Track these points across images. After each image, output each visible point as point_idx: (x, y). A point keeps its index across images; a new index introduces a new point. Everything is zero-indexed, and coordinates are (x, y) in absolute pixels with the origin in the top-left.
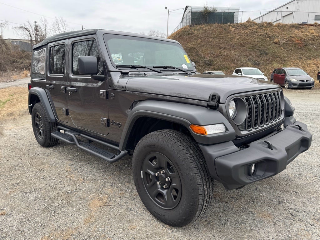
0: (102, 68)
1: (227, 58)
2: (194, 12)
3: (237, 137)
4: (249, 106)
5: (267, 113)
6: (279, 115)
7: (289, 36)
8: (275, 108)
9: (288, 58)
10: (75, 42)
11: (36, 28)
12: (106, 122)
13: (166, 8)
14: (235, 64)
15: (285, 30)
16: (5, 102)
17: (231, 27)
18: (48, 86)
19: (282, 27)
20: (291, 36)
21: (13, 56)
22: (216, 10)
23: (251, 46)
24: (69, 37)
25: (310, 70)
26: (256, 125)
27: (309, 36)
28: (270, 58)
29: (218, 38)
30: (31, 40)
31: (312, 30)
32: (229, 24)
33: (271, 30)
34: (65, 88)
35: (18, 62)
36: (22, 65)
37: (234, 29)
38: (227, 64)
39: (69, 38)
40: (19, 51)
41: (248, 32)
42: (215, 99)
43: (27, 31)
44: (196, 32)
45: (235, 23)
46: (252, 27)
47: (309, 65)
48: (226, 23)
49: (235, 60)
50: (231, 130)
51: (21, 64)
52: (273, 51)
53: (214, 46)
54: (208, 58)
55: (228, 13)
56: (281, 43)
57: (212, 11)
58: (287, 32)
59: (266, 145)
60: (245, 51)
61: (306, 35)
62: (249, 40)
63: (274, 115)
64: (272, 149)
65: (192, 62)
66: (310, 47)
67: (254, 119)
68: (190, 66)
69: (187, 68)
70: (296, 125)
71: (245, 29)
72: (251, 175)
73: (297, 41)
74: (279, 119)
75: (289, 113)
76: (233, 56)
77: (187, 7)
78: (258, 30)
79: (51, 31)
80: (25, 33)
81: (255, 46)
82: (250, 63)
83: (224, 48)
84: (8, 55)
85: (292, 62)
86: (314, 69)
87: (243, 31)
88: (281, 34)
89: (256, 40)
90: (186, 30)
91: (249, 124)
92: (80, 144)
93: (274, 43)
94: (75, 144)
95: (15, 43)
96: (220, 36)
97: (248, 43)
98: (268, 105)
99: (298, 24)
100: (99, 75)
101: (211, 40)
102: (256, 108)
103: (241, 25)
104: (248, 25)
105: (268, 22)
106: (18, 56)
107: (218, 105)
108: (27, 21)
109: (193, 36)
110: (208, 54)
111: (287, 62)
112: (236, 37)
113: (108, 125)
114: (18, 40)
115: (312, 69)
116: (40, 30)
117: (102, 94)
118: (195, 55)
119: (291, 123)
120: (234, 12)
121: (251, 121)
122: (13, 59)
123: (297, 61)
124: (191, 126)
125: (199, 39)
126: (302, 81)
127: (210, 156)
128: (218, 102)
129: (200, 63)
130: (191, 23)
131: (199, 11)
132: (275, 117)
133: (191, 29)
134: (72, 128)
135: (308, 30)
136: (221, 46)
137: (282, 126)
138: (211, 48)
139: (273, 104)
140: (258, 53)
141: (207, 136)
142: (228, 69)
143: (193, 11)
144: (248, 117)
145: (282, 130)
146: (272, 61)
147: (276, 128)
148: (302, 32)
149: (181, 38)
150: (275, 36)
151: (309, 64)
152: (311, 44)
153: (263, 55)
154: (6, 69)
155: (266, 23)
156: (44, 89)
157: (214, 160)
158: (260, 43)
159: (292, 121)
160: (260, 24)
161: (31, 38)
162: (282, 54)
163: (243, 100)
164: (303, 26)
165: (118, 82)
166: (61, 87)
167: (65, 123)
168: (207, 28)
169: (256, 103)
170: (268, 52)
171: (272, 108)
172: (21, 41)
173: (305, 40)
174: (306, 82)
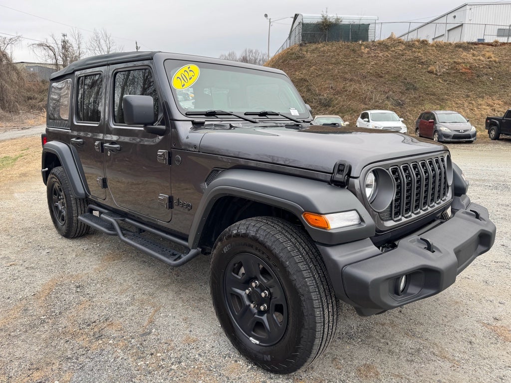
0: (162, 114)
1: (354, 96)
2: (307, 24)
3: (378, 231)
4: (397, 181)
5: (426, 191)
6: (444, 194)
7: (452, 61)
8: (437, 183)
9: (449, 96)
10: (119, 70)
11: (65, 46)
12: (167, 201)
13: (266, 15)
14: (366, 104)
15: (446, 51)
16: (15, 160)
17: (363, 47)
18: (74, 139)
19: (443, 47)
20: (455, 62)
21: (29, 90)
22: (341, 21)
23: (392, 77)
24: (109, 62)
25: (481, 114)
26: (407, 210)
27: (483, 61)
28: (421, 95)
29: (342, 64)
30: (56, 65)
31: (489, 52)
32: (360, 42)
33: (426, 51)
34: (102, 144)
35: (36, 99)
36: (42, 103)
37: (368, 49)
38: (354, 104)
39: (108, 65)
40: (37, 81)
41: (389, 55)
42: (343, 170)
43: (50, 51)
44: (308, 55)
45: (369, 40)
46: (395, 46)
47: (479, 107)
48: (356, 41)
49: (365, 98)
50: (369, 220)
51: (40, 102)
52: (427, 85)
53: (336, 77)
54: (325, 95)
55: (359, 25)
56: (440, 72)
57: (335, 22)
58: (450, 56)
59: (424, 244)
60: (382, 85)
61: (479, 60)
62: (390, 68)
63: (436, 195)
64: (434, 251)
65: (306, 105)
66: (485, 78)
67: (405, 202)
68: (303, 111)
69: (298, 115)
70: (471, 210)
71: (385, 50)
72: (400, 293)
73: (464, 69)
74: (443, 201)
75: (460, 191)
76: (364, 92)
77: (296, 16)
78: (405, 52)
79: (88, 50)
80: (47, 54)
81: (399, 76)
82: (389, 103)
83: (351, 80)
84: (20, 87)
85: (454, 101)
86: (487, 112)
87: (382, 54)
88: (440, 58)
89: (401, 67)
90: (294, 51)
91: (396, 209)
92: (124, 235)
93: (428, 72)
94: (117, 235)
95: (32, 69)
96: (346, 60)
97: (388, 72)
98: (427, 179)
99: (469, 43)
100: (156, 126)
101: (331, 67)
102: (408, 184)
103: (378, 43)
104: (389, 44)
105: (421, 39)
106: (36, 90)
107: (348, 180)
108: (51, 34)
109: (304, 61)
110: (325, 89)
111: (446, 102)
112: (370, 63)
113: (171, 206)
114: (36, 65)
115: (484, 113)
116: (70, 49)
117: (160, 156)
118: (305, 90)
119: (462, 206)
120: (369, 24)
121: (399, 205)
122: (29, 94)
123: (462, 101)
124: (304, 215)
125: (314, 65)
126: (458, 131)
127: (335, 263)
128: (349, 174)
129: (312, 102)
130: (302, 40)
131: (314, 22)
132: (439, 197)
133: (301, 50)
134: (111, 209)
135: (483, 53)
136: (346, 76)
137: (449, 211)
138: (331, 80)
139: (434, 176)
140: (402, 88)
141: (330, 231)
142: (354, 112)
143: (304, 22)
144: (395, 199)
145: (450, 218)
146: (423, 100)
147: (440, 214)
148: (474, 55)
149: (285, 63)
150: (431, 61)
151: (481, 105)
152: (487, 74)
153: (410, 90)
154: (18, 110)
155: (418, 41)
156: (68, 146)
157: (341, 269)
158: (407, 72)
159: (464, 202)
160: (409, 42)
161: (57, 61)
162: (439, 89)
163: (387, 171)
164: (476, 46)
165: (187, 138)
166: (95, 143)
167: (100, 201)
168: (326, 48)
169: (408, 176)
170: (418, 85)
171: (434, 182)
172: (42, 65)
173: (476, 67)
174: (464, 133)
